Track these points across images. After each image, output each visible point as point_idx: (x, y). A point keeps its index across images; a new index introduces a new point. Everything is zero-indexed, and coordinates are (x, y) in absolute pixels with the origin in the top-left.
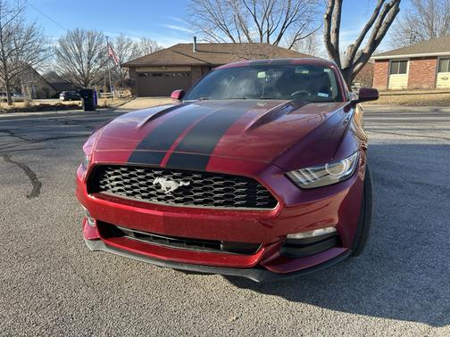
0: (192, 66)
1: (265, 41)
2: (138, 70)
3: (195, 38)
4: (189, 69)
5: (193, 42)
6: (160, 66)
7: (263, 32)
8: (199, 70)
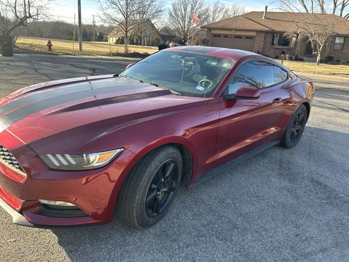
0: (258, 32)
1: (338, 13)
2: (213, 32)
3: (267, 7)
4: (254, 34)
5: (264, 11)
6: (231, 30)
7: (338, 3)
8: (263, 35)
